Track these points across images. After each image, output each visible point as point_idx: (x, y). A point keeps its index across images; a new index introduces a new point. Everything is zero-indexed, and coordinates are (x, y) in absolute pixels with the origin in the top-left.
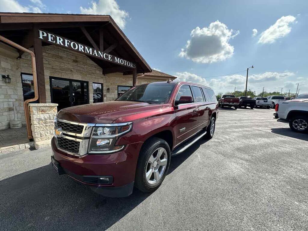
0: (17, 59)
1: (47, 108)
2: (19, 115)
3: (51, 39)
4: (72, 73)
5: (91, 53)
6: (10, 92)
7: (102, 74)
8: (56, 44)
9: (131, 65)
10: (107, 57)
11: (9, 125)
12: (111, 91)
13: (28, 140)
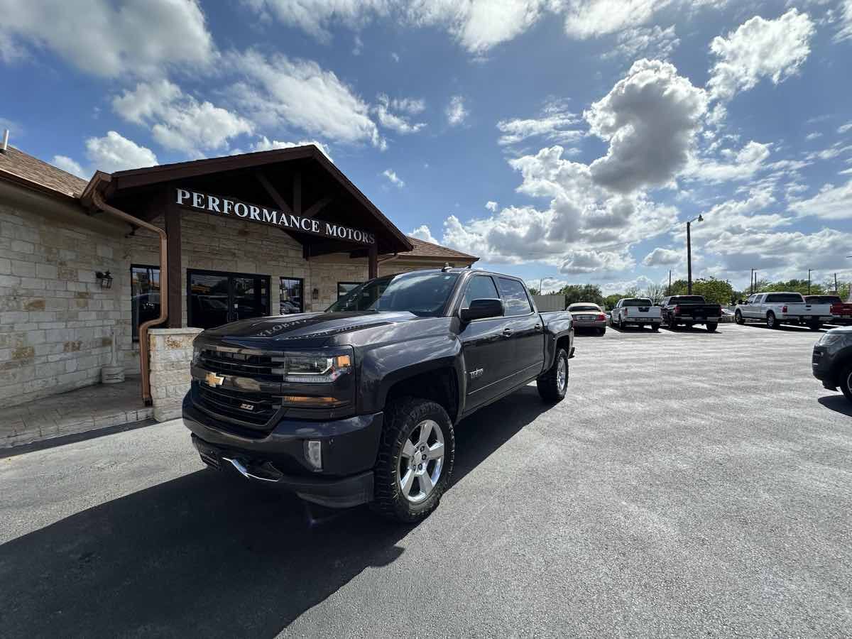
0: (126, 237)
1: (182, 338)
2: (120, 354)
3: (198, 202)
4: (236, 259)
5: (275, 222)
6: (108, 305)
7: (301, 256)
8: (206, 211)
9: (363, 238)
10: (308, 225)
11: (100, 375)
12: (321, 295)
13: (142, 403)
